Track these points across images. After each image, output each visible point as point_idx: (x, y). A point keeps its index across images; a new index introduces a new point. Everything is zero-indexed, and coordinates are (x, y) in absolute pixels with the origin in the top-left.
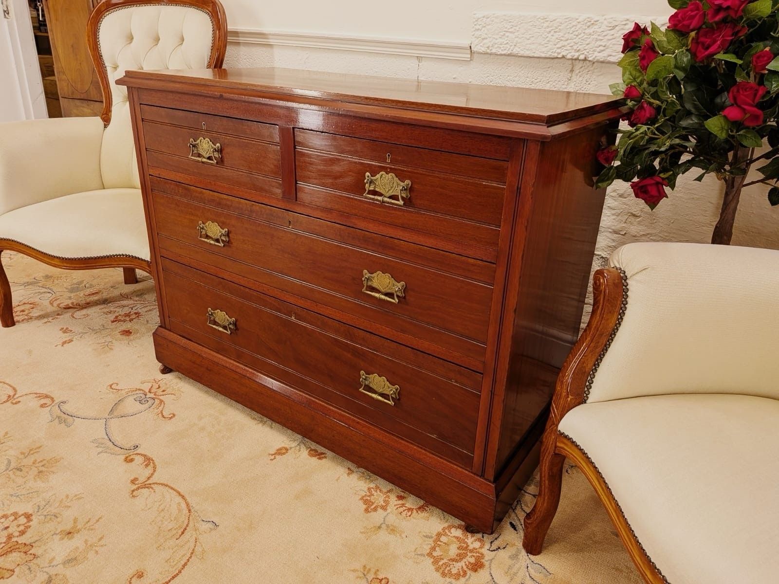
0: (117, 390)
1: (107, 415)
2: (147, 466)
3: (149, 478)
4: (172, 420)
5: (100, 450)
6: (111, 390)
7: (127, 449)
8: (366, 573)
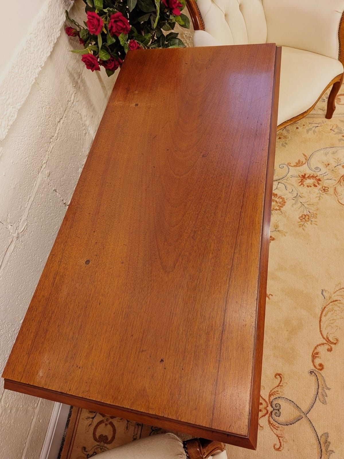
0: (279, 440)
1: (303, 419)
2: (317, 353)
3: (323, 344)
4: (280, 373)
5: (327, 391)
6: (282, 443)
7: (315, 376)
8: (302, 225)
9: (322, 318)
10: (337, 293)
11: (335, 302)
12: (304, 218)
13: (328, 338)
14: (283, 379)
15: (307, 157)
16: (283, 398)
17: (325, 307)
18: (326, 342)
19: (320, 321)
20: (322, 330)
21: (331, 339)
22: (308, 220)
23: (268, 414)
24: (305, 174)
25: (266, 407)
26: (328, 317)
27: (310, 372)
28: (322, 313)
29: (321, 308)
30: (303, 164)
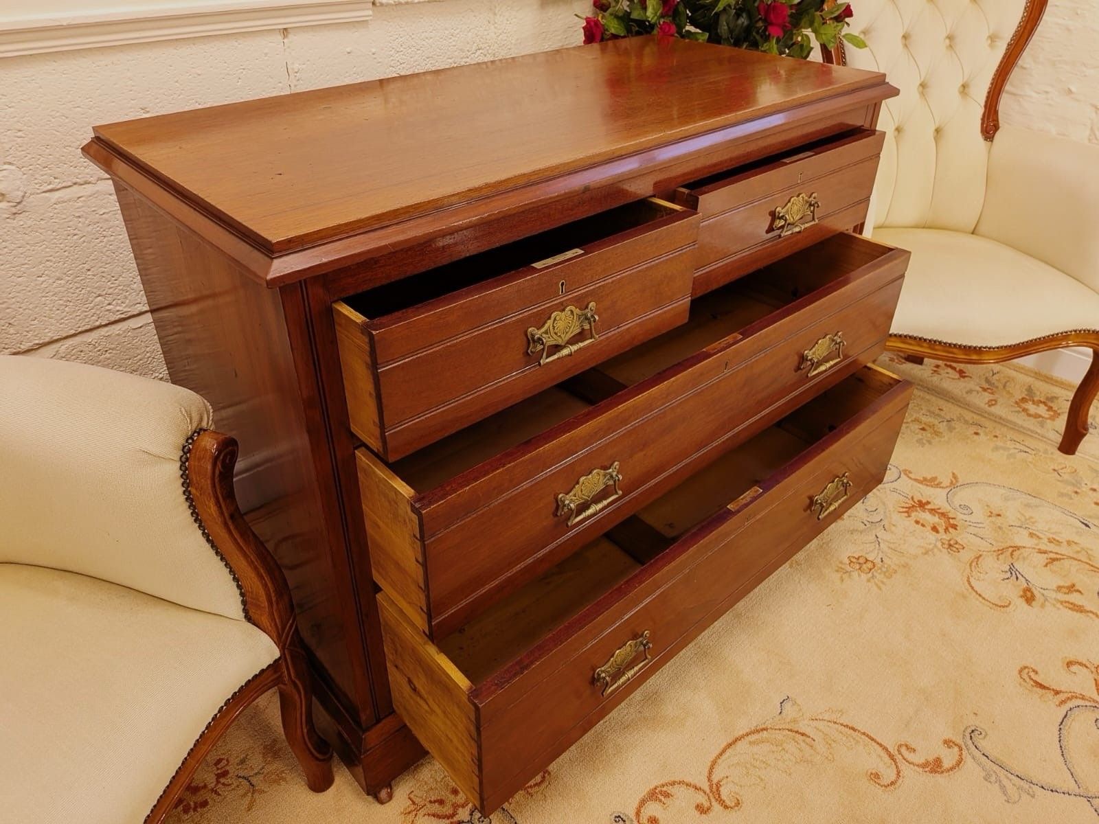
3: (697, 789)
8: (844, 571)
9: (739, 743)
10: (821, 725)
11: (797, 735)
12: (859, 563)
13: (718, 785)
14: (543, 786)
15: (957, 481)
16: (511, 817)
17: (766, 729)
18: (708, 791)
19: (729, 745)
20: (719, 761)
21: (724, 792)
22: (868, 571)
23: (451, 820)
24: (928, 503)
25: (458, 806)
26: (755, 749)
27: (617, 815)
28: (747, 735)
29: (755, 725)
30: (938, 485)
